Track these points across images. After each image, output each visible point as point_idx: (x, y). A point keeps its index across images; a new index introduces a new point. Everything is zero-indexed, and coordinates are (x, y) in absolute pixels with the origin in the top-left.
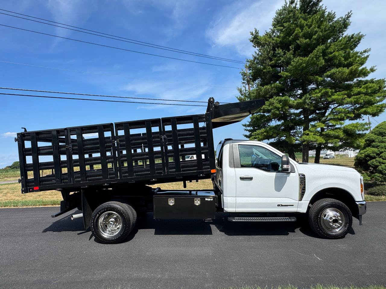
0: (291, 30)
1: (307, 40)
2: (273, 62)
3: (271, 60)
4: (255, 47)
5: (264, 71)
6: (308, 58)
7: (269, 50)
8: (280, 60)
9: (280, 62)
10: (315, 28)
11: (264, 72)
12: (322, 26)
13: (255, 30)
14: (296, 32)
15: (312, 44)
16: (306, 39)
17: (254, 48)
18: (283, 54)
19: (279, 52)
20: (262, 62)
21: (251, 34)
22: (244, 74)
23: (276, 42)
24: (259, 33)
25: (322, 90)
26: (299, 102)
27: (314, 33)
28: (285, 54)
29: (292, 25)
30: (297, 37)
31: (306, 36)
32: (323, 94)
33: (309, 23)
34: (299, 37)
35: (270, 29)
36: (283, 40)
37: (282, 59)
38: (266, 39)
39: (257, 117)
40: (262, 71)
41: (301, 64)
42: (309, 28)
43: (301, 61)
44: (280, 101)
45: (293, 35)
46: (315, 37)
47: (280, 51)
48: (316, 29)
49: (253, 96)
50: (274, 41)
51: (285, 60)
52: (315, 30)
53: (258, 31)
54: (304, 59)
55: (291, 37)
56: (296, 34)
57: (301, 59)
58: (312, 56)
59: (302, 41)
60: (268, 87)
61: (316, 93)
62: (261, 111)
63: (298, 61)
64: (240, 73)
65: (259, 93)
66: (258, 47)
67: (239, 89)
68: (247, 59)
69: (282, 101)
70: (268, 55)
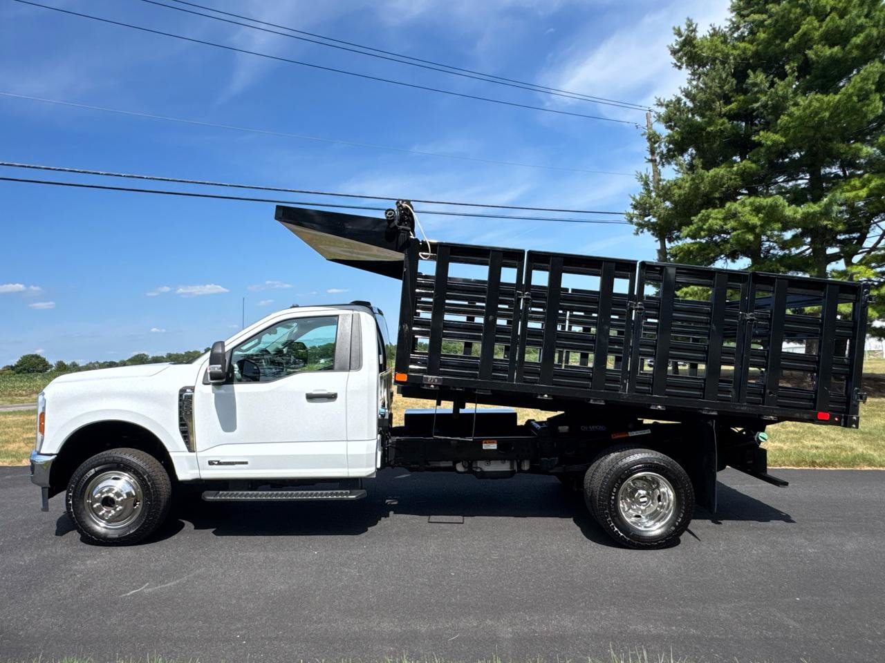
0: (789, 22)
1: (836, 49)
2: (733, 106)
3: (728, 101)
4: (680, 68)
5: (709, 129)
6: (837, 97)
7: (724, 76)
8: (757, 100)
9: (756, 105)
10: (859, 17)
11: (709, 133)
12: (878, 13)
13: (686, 21)
14: (804, 28)
15: (847, 60)
16: (832, 46)
17: (677, 69)
18: (767, 85)
19: (759, 81)
20: (703, 107)
21: (675, 34)
22: (653, 139)
23: (744, 53)
24: (697, 29)
25: (869, 181)
26: (812, 211)
27: (854, 29)
28: (772, 84)
29: (793, 10)
30: (806, 42)
31: (831, 38)
32: (876, 192)
33: (841, 4)
34: (811, 40)
35: (727, 19)
36: (767, 48)
37: (764, 98)
38: (716, 45)
39: (689, 248)
40: (704, 129)
41: (817, 113)
42: (841, 17)
43: (817, 105)
44: (757, 210)
45: (795, 35)
46: (857, 40)
47: (758, 78)
48: (862, 20)
49: (680, 196)
50: (738, 52)
51: (772, 100)
52: (859, 22)
53: (697, 25)
54: (826, 99)
55: (791, 40)
56: (805, 34)
57: (817, 100)
58: (851, 91)
59: (821, 52)
60: (721, 171)
61: (854, 188)
62: (702, 233)
63: (810, 105)
64: (643, 135)
65: (698, 188)
66: (687, 68)
67: (641, 177)
68: (659, 99)
69: (764, 208)
70: (721, 87)
